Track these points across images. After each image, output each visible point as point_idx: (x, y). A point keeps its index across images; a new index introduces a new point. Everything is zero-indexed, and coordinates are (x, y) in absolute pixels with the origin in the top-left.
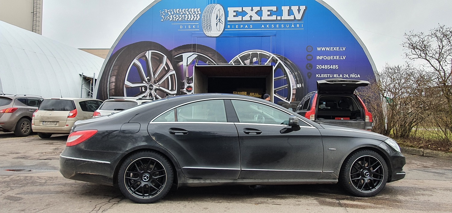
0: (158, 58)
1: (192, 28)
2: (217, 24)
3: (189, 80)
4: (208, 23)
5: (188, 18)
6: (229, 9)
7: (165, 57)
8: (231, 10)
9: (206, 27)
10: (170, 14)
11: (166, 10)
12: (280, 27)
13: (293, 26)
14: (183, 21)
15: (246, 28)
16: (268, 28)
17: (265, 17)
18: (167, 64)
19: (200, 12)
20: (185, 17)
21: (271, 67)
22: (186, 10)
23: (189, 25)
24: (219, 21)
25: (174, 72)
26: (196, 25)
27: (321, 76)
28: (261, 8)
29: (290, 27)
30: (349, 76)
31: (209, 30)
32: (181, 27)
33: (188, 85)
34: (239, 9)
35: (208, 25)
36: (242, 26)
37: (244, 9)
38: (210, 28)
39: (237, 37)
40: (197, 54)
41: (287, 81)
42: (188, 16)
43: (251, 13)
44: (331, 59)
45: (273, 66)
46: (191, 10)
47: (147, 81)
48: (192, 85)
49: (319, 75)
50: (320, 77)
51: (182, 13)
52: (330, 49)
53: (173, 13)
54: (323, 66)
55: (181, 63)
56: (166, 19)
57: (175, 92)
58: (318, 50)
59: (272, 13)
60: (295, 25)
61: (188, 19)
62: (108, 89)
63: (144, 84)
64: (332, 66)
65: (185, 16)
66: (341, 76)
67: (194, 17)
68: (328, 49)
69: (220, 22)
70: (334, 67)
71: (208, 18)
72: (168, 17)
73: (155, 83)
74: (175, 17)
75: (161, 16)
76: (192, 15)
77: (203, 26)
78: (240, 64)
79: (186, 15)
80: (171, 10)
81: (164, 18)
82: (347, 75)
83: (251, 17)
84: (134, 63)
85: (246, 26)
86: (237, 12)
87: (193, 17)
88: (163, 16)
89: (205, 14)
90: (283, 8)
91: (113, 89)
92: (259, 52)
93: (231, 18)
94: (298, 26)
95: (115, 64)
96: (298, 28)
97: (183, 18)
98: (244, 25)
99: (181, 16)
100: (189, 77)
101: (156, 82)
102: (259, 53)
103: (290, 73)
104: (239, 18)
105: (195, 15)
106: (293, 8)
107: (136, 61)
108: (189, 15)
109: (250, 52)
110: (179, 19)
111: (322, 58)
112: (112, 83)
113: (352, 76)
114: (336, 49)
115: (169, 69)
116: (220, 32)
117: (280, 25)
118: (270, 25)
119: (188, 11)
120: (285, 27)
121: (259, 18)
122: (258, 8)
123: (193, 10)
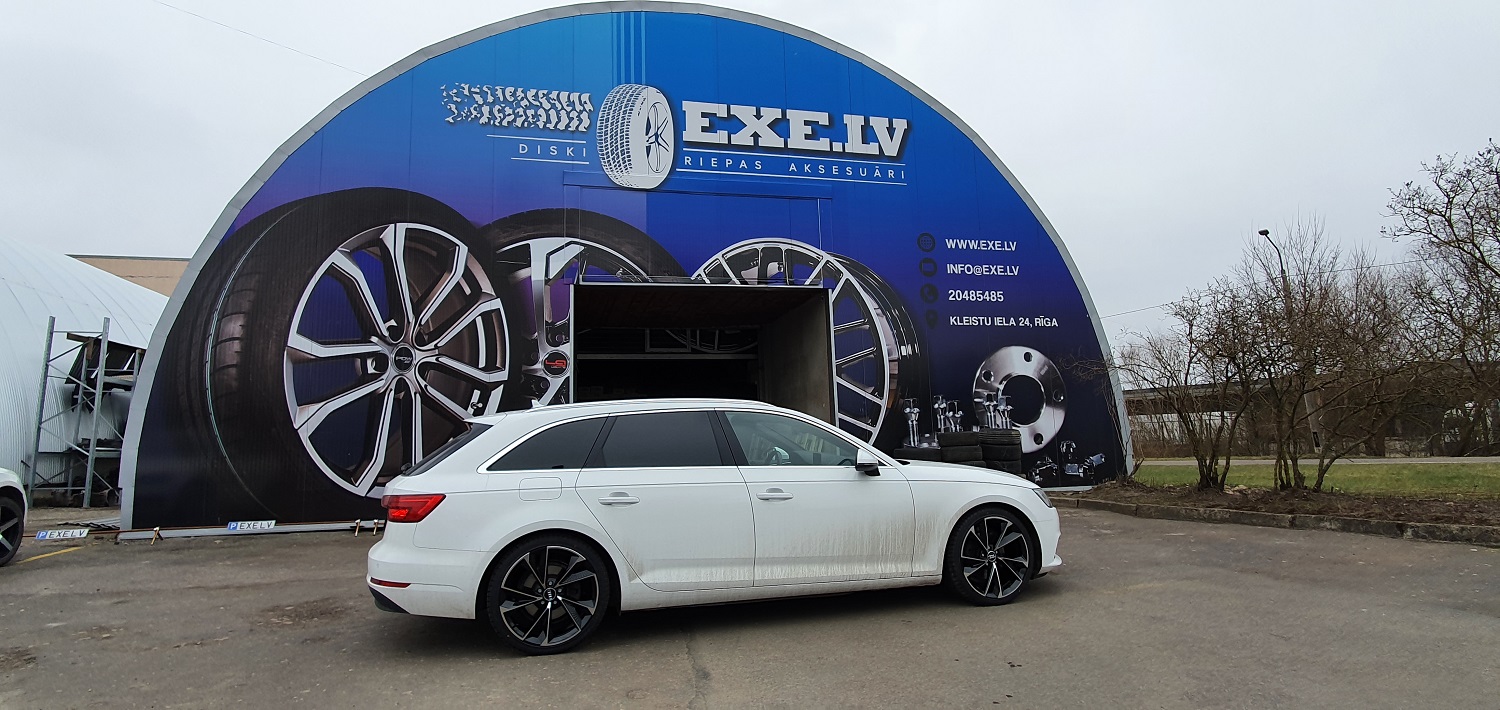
0: (434, 253)
1: (562, 154)
2: (648, 149)
3: (556, 335)
4: (619, 142)
5: (548, 120)
6: (687, 105)
7: (463, 250)
8: (693, 110)
9: (611, 157)
10: (481, 102)
11: (466, 87)
12: (842, 174)
13: (877, 173)
14: (529, 128)
15: (743, 170)
16: (808, 174)
17: (797, 140)
18: (468, 275)
19: (589, 107)
20: (535, 116)
21: (824, 293)
22: (541, 95)
23: (554, 143)
24: (657, 140)
25: (497, 304)
26: (577, 149)
27: (961, 321)
28: (784, 114)
29: (870, 176)
30: (1031, 321)
31: (622, 165)
32: (523, 149)
33: (551, 349)
34: (720, 110)
35: (619, 151)
36: (729, 162)
37: (736, 110)
38: (627, 159)
39: (718, 194)
40: (582, 244)
41: (873, 337)
42: (548, 116)
43: (755, 125)
44: (984, 273)
45: (830, 290)
46: (558, 95)
47: (386, 334)
48: (568, 349)
49: (956, 320)
50: (959, 324)
51: (527, 103)
52: (979, 245)
53: (490, 99)
54: (966, 292)
55: (523, 273)
56: (467, 117)
57: (503, 375)
58: (949, 247)
59: (816, 131)
60: (883, 170)
61: (548, 125)
62: (208, 365)
63: (375, 346)
64: (987, 293)
65: (536, 112)
66: (1012, 322)
67: (571, 119)
68: (973, 245)
69: (659, 144)
70: (992, 296)
71: (620, 128)
72: (472, 109)
73: (421, 341)
74: (501, 115)
75: (447, 103)
76: (563, 113)
77: (602, 151)
78: (727, 283)
79: (541, 112)
80: (486, 90)
81: (459, 114)
82: (1027, 319)
83: (756, 136)
84: (332, 268)
85: (743, 164)
86: (713, 118)
87: (565, 120)
88: (453, 107)
89: (609, 114)
90: (847, 118)
91: (230, 366)
92: (784, 245)
93: (693, 132)
94: (891, 174)
95: (244, 266)
96: (891, 180)
97: (530, 119)
98: (737, 160)
99: (521, 111)
100: (553, 323)
101: (426, 338)
102: (784, 247)
103: (879, 311)
104: (721, 137)
105: (574, 114)
106: (873, 121)
107: (339, 259)
108: (553, 113)
109: (759, 244)
110: (514, 120)
111: (960, 269)
112: (226, 341)
113: (1040, 322)
114: (995, 245)
115: (477, 294)
116: (657, 176)
117: (842, 167)
118: (814, 166)
119: (548, 100)
120: (856, 175)
121: (779, 143)
122: (777, 113)
123: (564, 96)
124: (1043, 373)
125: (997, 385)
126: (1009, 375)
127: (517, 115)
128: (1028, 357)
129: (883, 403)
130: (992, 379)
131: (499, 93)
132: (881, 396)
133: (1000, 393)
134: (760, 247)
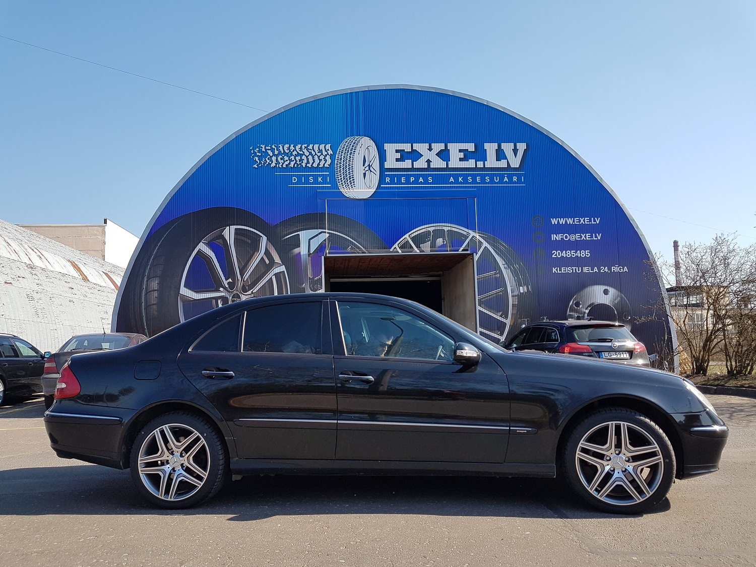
0: (249, 241)
1: (316, 182)
2: (365, 174)
3: (315, 284)
4: (348, 172)
5: (308, 162)
6: (387, 146)
7: (264, 239)
8: (391, 149)
9: (343, 181)
10: (271, 154)
11: (263, 147)
12: (483, 181)
13: (506, 179)
14: (298, 168)
15: (421, 183)
16: (461, 183)
17: (455, 162)
18: (267, 253)
19: (330, 152)
20: (301, 160)
21: (471, 255)
22: (303, 148)
23: (311, 175)
24: (369, 169)
25: (283, 268)
26: (324, 177)
27: (560, 270)
28: (446, 146)
29: (501, 181)
30: (610, 269)
31: (350, 185)
34: (407, 147)
35: (348, 177)
36: (412, 179)
37: (417, 146)
38: (352, 181)
40: (328, 233)
41: (500, 282)
42: (308, 159)
43: (428, 154)
44: (577, 239)
45: (475, 254)
46: (313, 146)
47: (227, 286)
49: (557, 270)
50: (559, 272)
51: (296, 153)
52: (574, 221)
53: (276, 152)
54: (564, 252)
55: (296, 251)
56: (264, 163)
58: (553, 223)
59: (467, 156)
60: (510, 177)
61: (308, 165)
62: (143, 304)
63: (222, 293)
64: (579, 251)
65: (301, 158)
66: (596, 269)
67: (320, 160)
68: (570, 221)
69: (371, 171)
70: (582, 254)
71: (348, 163)
72: (267, 159)
73: (244, 290)
74: (282, 161)
75: (253, 157)
76: (316, 157)
77: (338, 178)
78: (411, 252)
79: (304, 157)
80: (273, 147)
81: (260, 162)
82: (606, 267)
83: (429, 161)
84: (199, 252)
85: (421, 180)
86: (403, 153)
87: (317, 161)
88: (257, 158)
89: (341, 155)
90: (486, 146)
91: (153, 304)
93: (390, 163)
94: (515, 179)
95: (157, 252)
96: (515, 183)
97: (298, 162)
98: (417, 177)
99: (293, 159)
100: (313, 278)
101: (247, 288)
102: (446, 229)
103: (506, 266)
104: (407, 164)
105: (322, 157)
106: (504, 146)
107: (202, 247)
108: (310, 157)
109: (430, 228)
110: (290, 164)
111: (560, 237)
112: (151, 291)
113: (615, 269)
114: (585, 221)
115: (272, 263)
116: (371, 190)
117: (483, 177)
118: (465, 178)
119: (307, 150)
120: (492, 181)
121: (443, 164)
122: (441, 146)
123: (316, 147)
124: (616, 302)
125: (585, 311)
126: (592, 304)
127: (291, 161)
128: (606, 292)
129: (508, 322)
130: (581, 306)
131: (281, 148)
132: (506, 317)
133: (586, 315)
134: (431, 229)
